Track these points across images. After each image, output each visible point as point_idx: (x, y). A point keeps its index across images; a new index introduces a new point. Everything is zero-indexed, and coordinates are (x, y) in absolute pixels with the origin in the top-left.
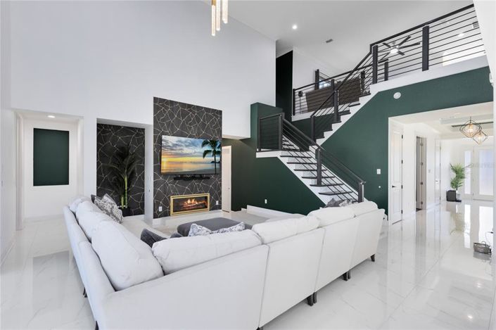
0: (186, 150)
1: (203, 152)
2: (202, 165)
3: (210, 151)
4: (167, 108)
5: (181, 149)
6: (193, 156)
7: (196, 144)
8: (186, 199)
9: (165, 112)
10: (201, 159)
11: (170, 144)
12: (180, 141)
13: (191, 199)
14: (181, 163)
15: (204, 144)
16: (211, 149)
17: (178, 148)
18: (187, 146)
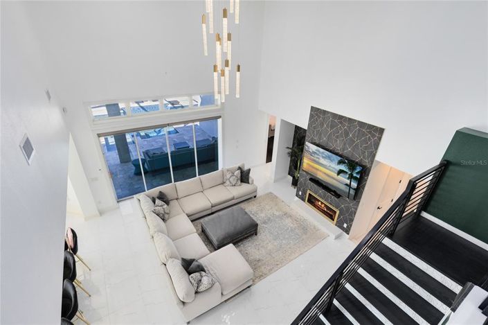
0: (322, 161)
1: (338, 169)
2: (334, 181)
3: (346, 173)
4: (319, 117)
5: (319, 158)
6: (327, 169)
7: (332, 159)
8: (319, 201)
9: (317, 120)
10: (335, 175)
11: (310, 150)
12: (319, 151)
13: (322, 203)
14: (317, 169)
15: (340, 163)
16: (347, 171)
17: (316, 156)
18: (323, 157)
